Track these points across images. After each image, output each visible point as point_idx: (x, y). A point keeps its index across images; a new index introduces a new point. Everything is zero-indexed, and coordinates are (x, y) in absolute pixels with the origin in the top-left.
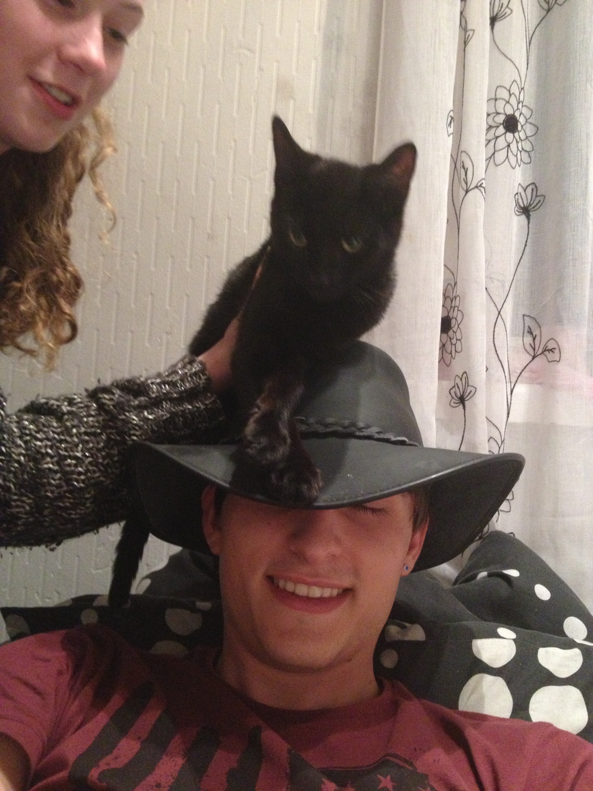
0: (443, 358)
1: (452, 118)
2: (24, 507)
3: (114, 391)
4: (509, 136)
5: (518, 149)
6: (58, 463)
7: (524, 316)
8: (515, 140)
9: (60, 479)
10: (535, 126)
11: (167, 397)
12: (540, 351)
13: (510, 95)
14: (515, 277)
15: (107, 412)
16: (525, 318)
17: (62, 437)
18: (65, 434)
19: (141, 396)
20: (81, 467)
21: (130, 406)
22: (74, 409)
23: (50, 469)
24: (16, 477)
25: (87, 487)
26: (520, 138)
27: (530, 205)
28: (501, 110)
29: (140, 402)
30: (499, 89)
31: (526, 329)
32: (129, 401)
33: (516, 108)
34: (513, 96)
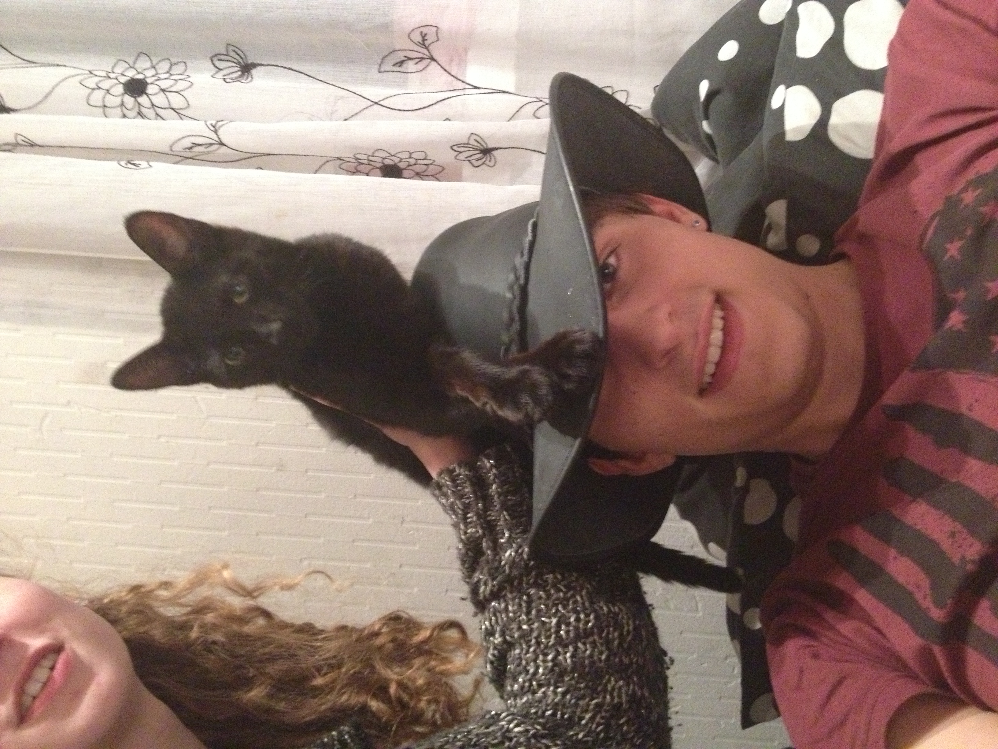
0: (432, 176)
1: (129, 162)
2: (620, 688)
3: (476, 579)
4: (150, 89)
5: (168, 79)
6: (566, 646)
7: (380, 72)
8: (157, 83)
9: (584, 644)
10: (138, 56)
11: (482, 516)
12: (426, 51)
13: (99, 88)
14: (331, 83)
15: (501, 588)
16: (382, 70)
17: (533, 641)
18: (530, 638)
19: (482, 547)
20: (570, 618)
21: (494, 560)
22: (498, 629)
23: (572, 656)
24: (583, 697)
25: (595, 611)
26: (153, 76)
27: (239, 63)
28: (118, 101)
29: (488, 548)
30: (92, 103)
31: (397, 68)
32: (487, 562)
33: (116, 81)
34: (100, 85)
